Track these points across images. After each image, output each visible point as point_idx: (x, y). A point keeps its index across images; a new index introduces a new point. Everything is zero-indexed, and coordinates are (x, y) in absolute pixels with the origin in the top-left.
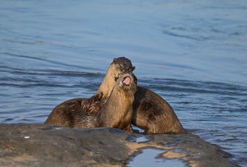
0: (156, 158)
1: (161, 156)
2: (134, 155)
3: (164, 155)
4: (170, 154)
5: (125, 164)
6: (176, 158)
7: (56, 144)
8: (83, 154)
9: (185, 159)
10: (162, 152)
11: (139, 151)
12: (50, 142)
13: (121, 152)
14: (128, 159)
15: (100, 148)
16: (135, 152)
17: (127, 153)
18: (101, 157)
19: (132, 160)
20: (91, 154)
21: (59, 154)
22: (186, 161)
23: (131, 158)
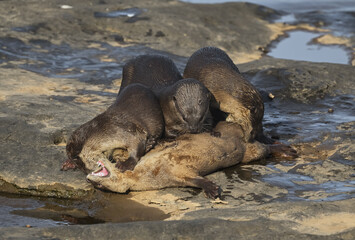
0: (309, 44)
1: (314, 41)
2: (278, 39)
3: (320, 40)
4: (327, 39)
5: (265, 52)
6: (334, 45)
7: (171, 24)
8: (208, 38)
9: (349, 45)
10: (316, 36)
11: (286, 35)
12: (163, 21)
13: (261, 35)
14: (269, 46)
15: (231, 30)
16: (279, 36)
17: (268, 38)
18: (233, 42)
19: (275, 47)
20: (219, 38)
21: (176, 38)
22: (349, 48)
23: (274, 44)
